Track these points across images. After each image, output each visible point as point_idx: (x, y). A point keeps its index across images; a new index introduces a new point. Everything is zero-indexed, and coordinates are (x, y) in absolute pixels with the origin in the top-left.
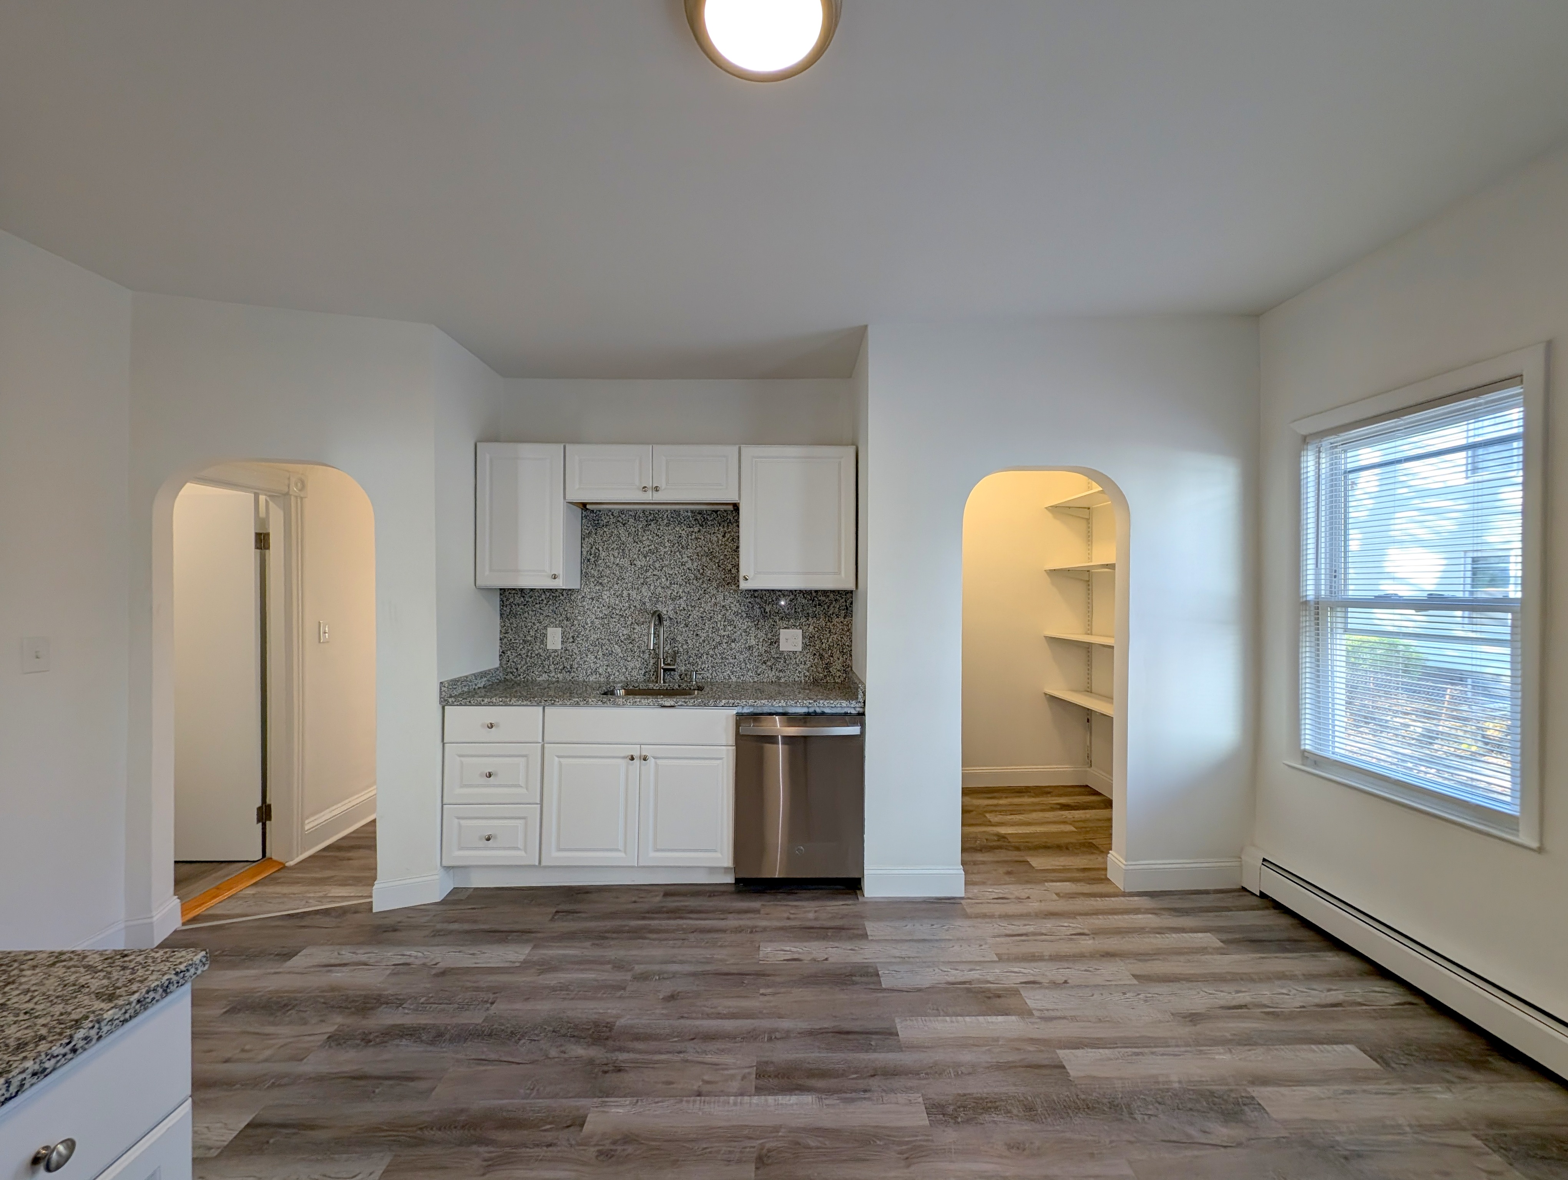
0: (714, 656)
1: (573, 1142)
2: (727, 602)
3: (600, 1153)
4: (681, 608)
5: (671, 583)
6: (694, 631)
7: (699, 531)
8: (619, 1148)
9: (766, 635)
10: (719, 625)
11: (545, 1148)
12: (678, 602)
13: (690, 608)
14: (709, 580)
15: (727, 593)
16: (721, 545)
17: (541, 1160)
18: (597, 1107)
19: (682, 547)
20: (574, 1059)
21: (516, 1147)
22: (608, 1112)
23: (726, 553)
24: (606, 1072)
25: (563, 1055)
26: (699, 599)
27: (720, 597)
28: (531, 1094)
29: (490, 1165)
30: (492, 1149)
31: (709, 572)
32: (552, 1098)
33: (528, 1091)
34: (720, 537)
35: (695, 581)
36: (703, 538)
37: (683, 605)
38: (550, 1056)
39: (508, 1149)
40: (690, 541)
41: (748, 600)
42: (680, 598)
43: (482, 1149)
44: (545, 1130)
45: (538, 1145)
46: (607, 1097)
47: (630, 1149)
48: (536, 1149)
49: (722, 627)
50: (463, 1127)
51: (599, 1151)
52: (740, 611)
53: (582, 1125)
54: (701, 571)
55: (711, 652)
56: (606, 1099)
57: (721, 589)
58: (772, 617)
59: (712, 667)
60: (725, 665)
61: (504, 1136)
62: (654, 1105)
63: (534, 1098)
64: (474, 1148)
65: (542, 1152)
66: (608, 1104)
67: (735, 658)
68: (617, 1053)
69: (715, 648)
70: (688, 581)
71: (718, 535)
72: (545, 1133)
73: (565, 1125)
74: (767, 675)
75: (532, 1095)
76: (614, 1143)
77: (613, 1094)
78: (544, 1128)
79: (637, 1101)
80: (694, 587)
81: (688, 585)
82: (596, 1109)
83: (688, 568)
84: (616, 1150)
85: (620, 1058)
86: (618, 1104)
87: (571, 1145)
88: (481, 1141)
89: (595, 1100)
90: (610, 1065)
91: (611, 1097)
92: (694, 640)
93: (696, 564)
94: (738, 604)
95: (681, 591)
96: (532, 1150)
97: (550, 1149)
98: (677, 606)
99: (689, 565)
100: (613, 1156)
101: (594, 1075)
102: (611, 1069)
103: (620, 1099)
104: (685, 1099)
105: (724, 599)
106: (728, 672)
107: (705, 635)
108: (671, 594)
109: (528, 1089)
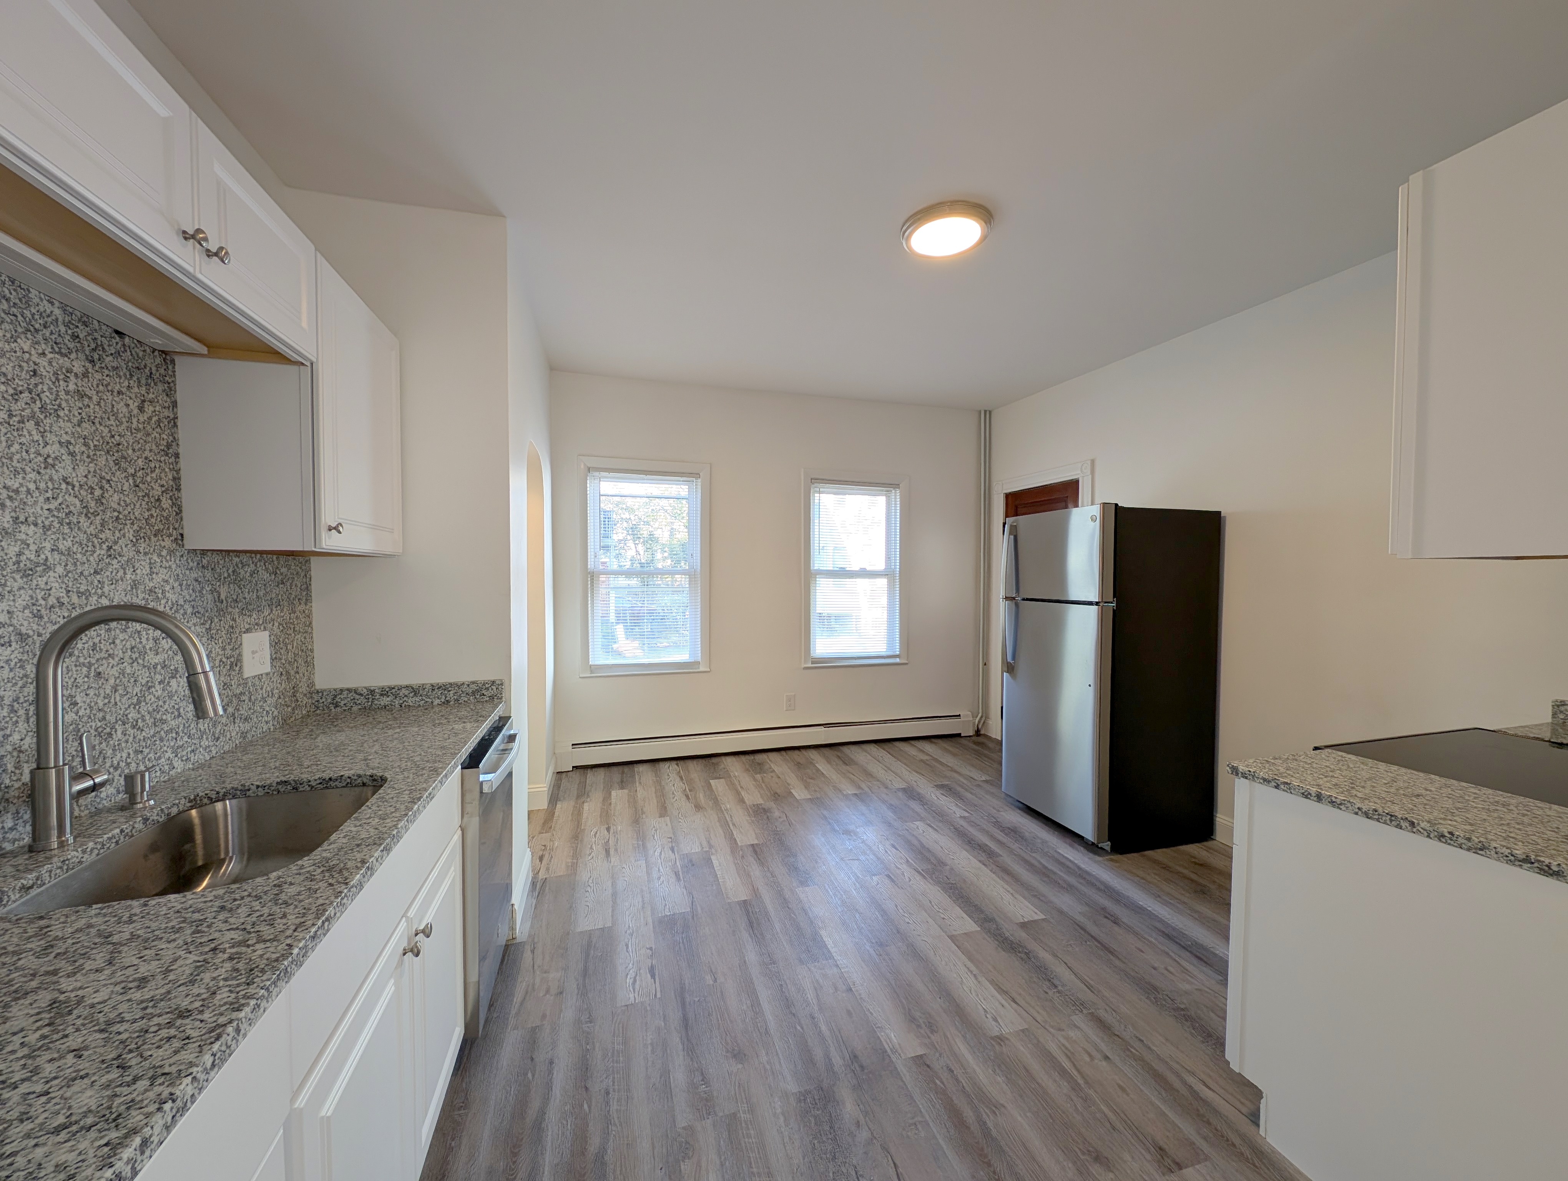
0: (140, 724)
1: (937, 1055)
2: (158, 579)
3: (932, 1032)
4: (52, 601)
5: (16, 519)
6: (90, 665)
7: (85, 375)
8: (921, 1021)
9: (224, 649)
10: (144, 641)
11: (955, 1072)
12: (42, 582)
13: (75, 599)
14: (117, 518)
15: (155, 557)
16: (138, 430)
17: (965, 1069)
18: (900, 1055)
19: (43, 408)
20: (861, 1106)
21: (968, 1096)
22: (899, 1044)
23: (147, 453)
24: (862, 1067)
25: (862, 1121)
26: (96, 572)
27: (143, 569)
28: (920, 1122)
29: (996, 1107)
30: (984, 1116)
31: (116, 497)
32: (912, 1098)
33: (919, 1126)
34: (134, 406)
35: (82, 519)
36: (95, 398)
37: (58, 592)
38: (870, 1135)
39: (975, 1101)
40: (62, 394)
41: (194, 575)
42: (48, 568)
43: (990, 1124)
44: (943, 1083)
45: (957, 1080)
46: (886, 1051)
47: (917, 1014)
48: (961, 1079)
49: (151, 644)
50: (989, 1164)
51: (932, 1033)
52: (181, 602)
53: (921, 1056)
54: (98, 492)
55: (133, 715)
56: (889, 1051)
57: (142, 546)
58: (230, 609)
59: (137, 752)
60: (161, 740)
61: (969, 1115)
62: (875, 1014)
63: (923, 1116)
64: (994, 1133)
65: (958, 1072)
66: (891, 1047)
67: (179, 715)
68: (836, 1069)
69: (139, 702)
70: (67, 520)
71: (130, 402)
72: (944, 1080)
73: (928, 1069)
74: (229, 736)
75: (920, 1119)
76: (919, 1026)
77: (881, 1049)
78: (942, 1086)
79: (879, 1027)
80: (82, 537)
81: (66, 530)
82: (902, 1055)
83: (65, 479)
84: (924, 1022)
85: (841, 1062)
86: (888, 1041)
87: (940, 1055)
88: (986, 1132)
89: (894, 1060)
90: (853, 1068)
91: (885, 1048)
92: (91, 692)
93: (82, 470)
94: (176, 585)
95: (48, 545)
96: (963, 1081)
97: (953, 1068)
98: (40, 594)
99: (65, 468)
100: (929, 1022)
101: (871, 1075)
102: (856, 1065)
103: (882, 1040)
104: (858, 997)
105: (152, 573)
106: (169, 754)
107: (115, 672)
108: (19, 554)
109: (917, 1129)
